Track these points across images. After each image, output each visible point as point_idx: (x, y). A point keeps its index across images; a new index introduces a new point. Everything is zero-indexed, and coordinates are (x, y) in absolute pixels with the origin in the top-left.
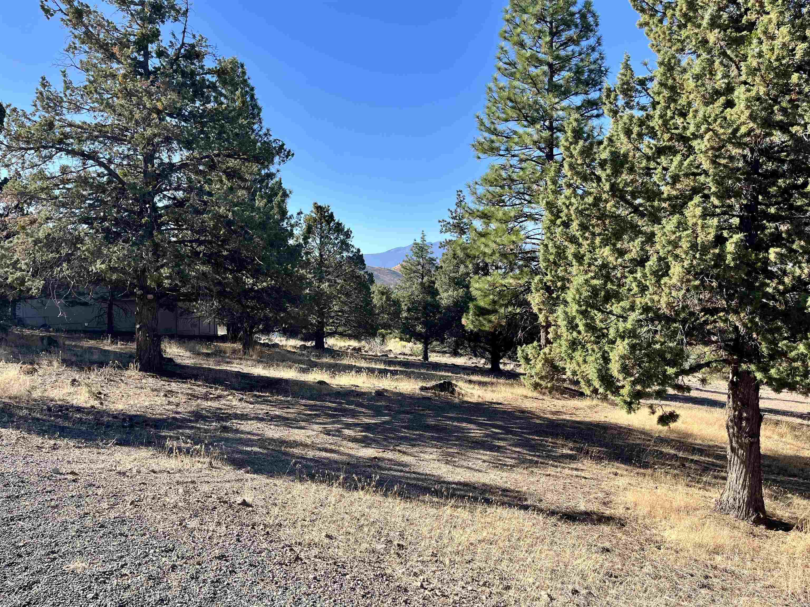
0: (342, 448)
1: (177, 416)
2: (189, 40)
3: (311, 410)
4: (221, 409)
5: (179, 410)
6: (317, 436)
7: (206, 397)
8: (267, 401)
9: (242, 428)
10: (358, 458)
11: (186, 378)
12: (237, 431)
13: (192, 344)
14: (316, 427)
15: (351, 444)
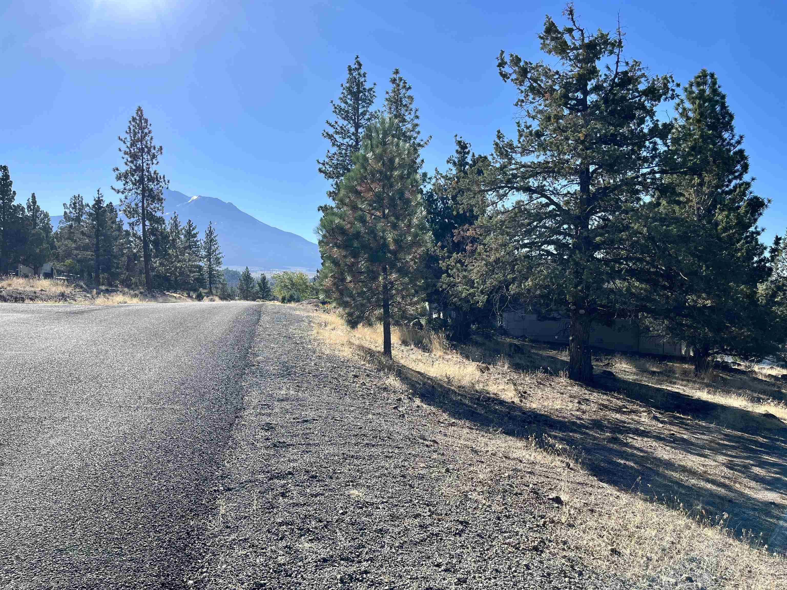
0: (737, 485)
1: (578, 422)
2: (622, 68)
3: (729, 441)
4: (625, 422)
5: (584, 417)
6: (716, 467)
7: (619, 410)
8: (682, 423)
9: (635, 443)
10: (749, 498)
11: (611, 391)
12: (626, 445)
13: (642, 361)
14: (721, 458)
15: (753, 484)
